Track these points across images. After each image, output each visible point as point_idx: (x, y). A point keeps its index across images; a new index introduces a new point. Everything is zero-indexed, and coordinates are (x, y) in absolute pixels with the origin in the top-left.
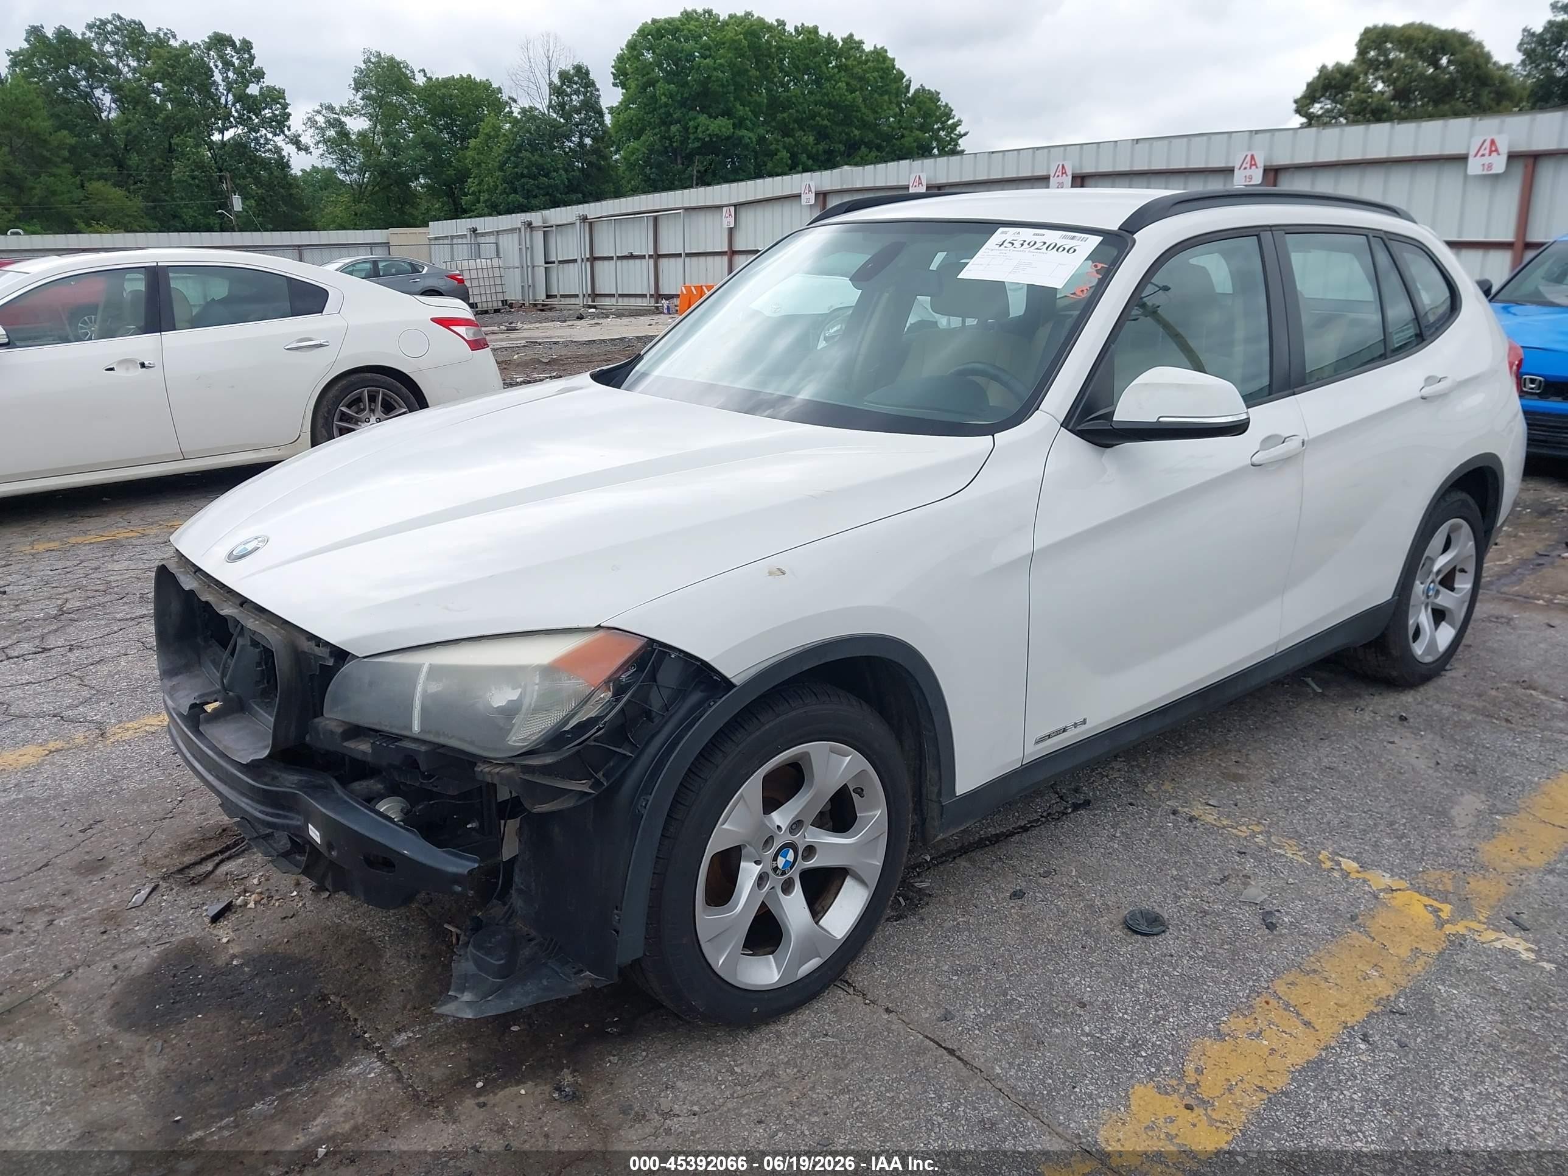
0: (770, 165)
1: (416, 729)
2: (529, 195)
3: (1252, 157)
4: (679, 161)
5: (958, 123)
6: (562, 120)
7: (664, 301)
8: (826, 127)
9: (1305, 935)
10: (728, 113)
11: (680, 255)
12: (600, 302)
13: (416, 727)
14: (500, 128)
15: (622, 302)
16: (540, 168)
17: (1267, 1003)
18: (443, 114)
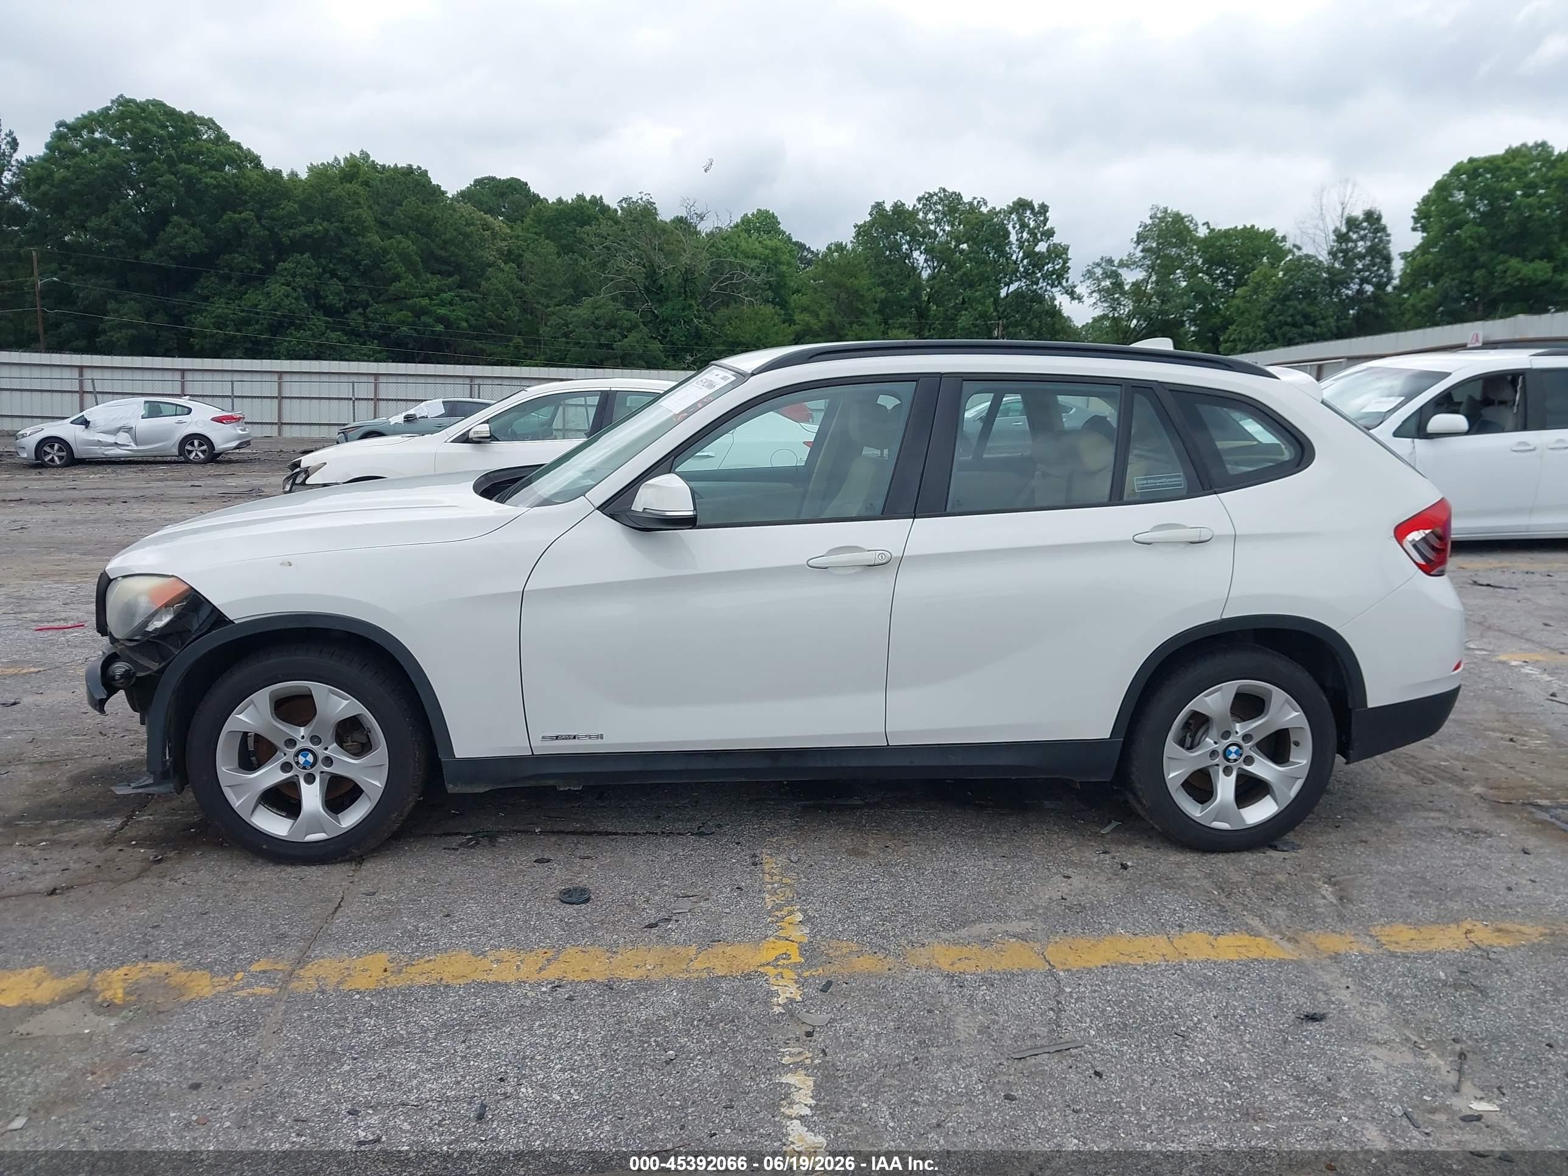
6: (1342, 267)
10: (1548, 255)
16: (1306, 316)
17: (546, 953)
18: (1221, 264)
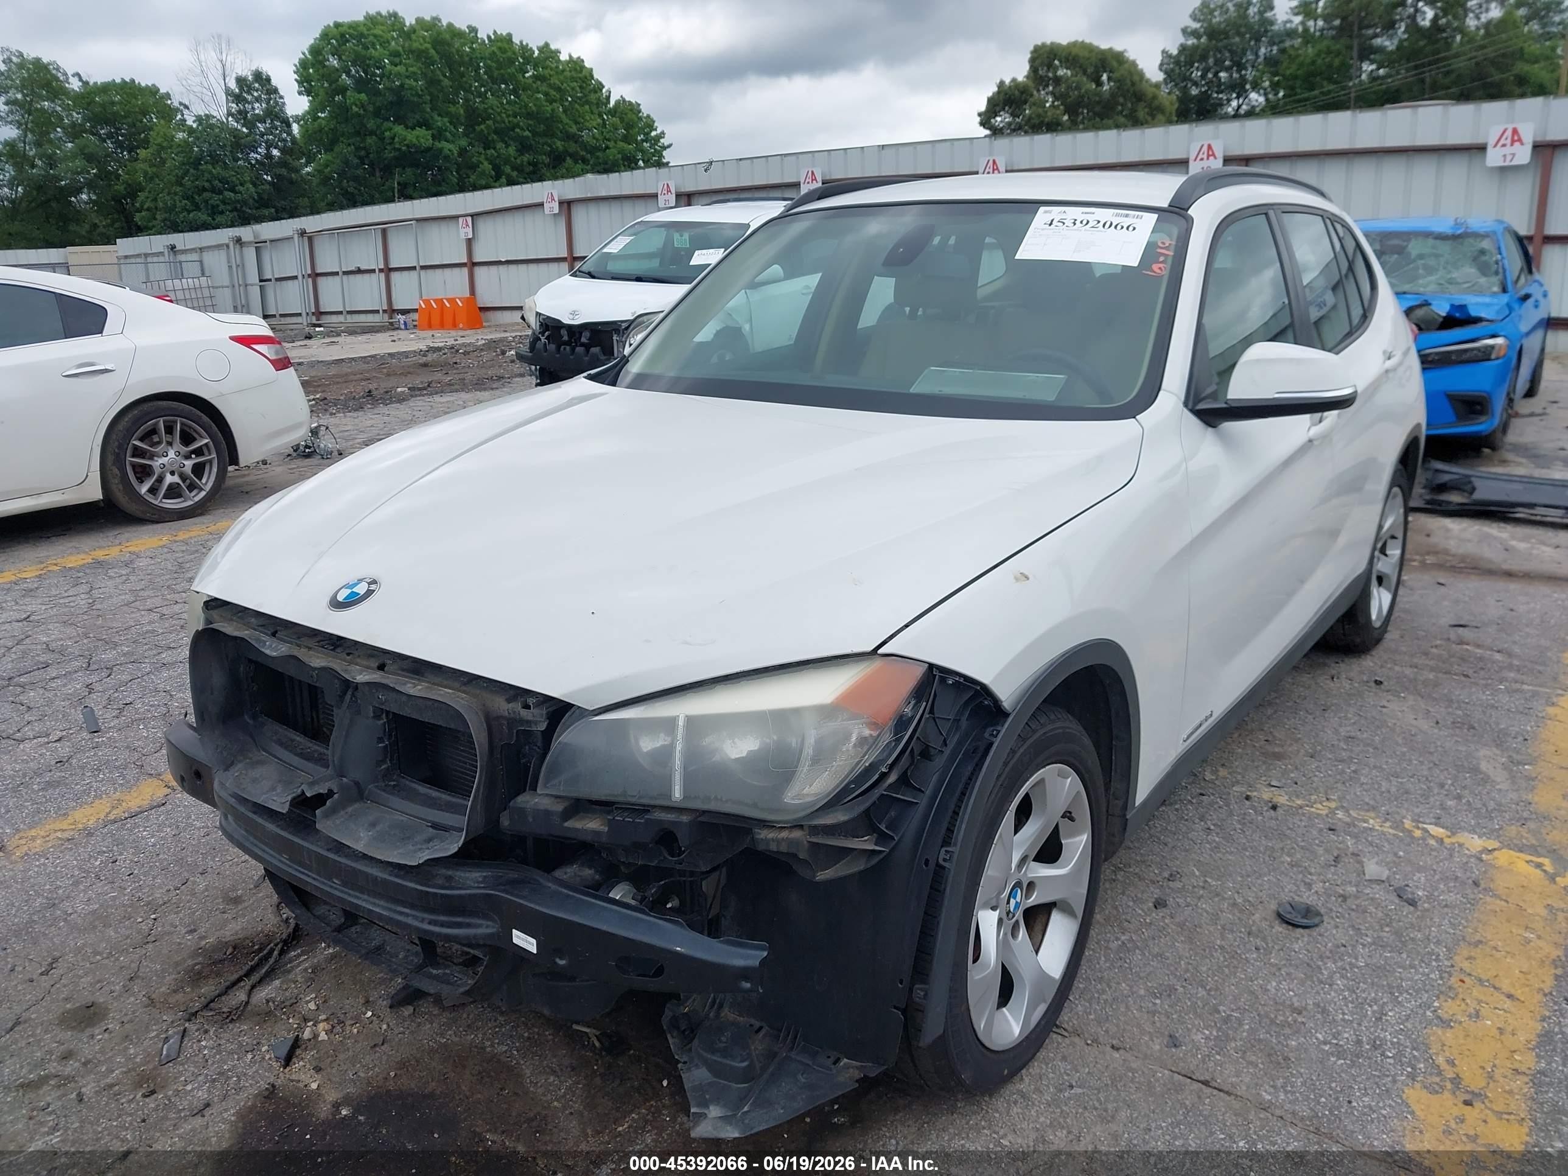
0: (473, 178)
1: (677, 795)
2: (214, 211)
3: (994, 162)
4: (378, 174)
5: (662, 135)
6: (245, 130)
7: (400, 316)
8: (527, 137)
9: (1446, 906)
10: (425, 124)
11: (414, 268)
12: (326, 319)
13: (677, 794)
14: (173, 136)
15: (350, 318)
16: (224, 181)
17: (1463, 981)
18: (107, 122)
